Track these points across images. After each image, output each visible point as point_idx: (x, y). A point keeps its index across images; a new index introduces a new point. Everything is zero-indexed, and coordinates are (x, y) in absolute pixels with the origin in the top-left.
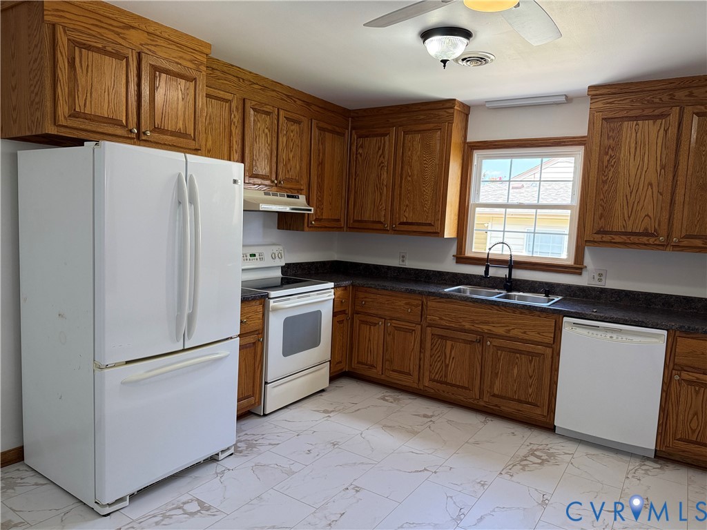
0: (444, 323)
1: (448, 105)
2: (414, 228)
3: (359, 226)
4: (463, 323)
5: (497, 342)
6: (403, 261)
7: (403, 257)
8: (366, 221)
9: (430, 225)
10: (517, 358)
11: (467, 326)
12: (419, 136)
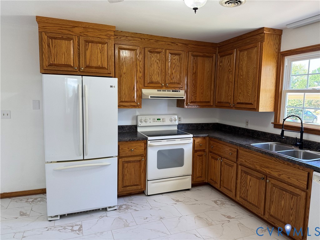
0: (247, 164)
1: (260, 32)
2: (244, 106)
3: (221, 105)
4: (256, 166)
5: (273, 181)
6: (247, 125)
7: (247, 122)
8: (222, 102)
9: (251, 104)
10: (284, 194)
11: (258, 168)
12: (246, 53)
